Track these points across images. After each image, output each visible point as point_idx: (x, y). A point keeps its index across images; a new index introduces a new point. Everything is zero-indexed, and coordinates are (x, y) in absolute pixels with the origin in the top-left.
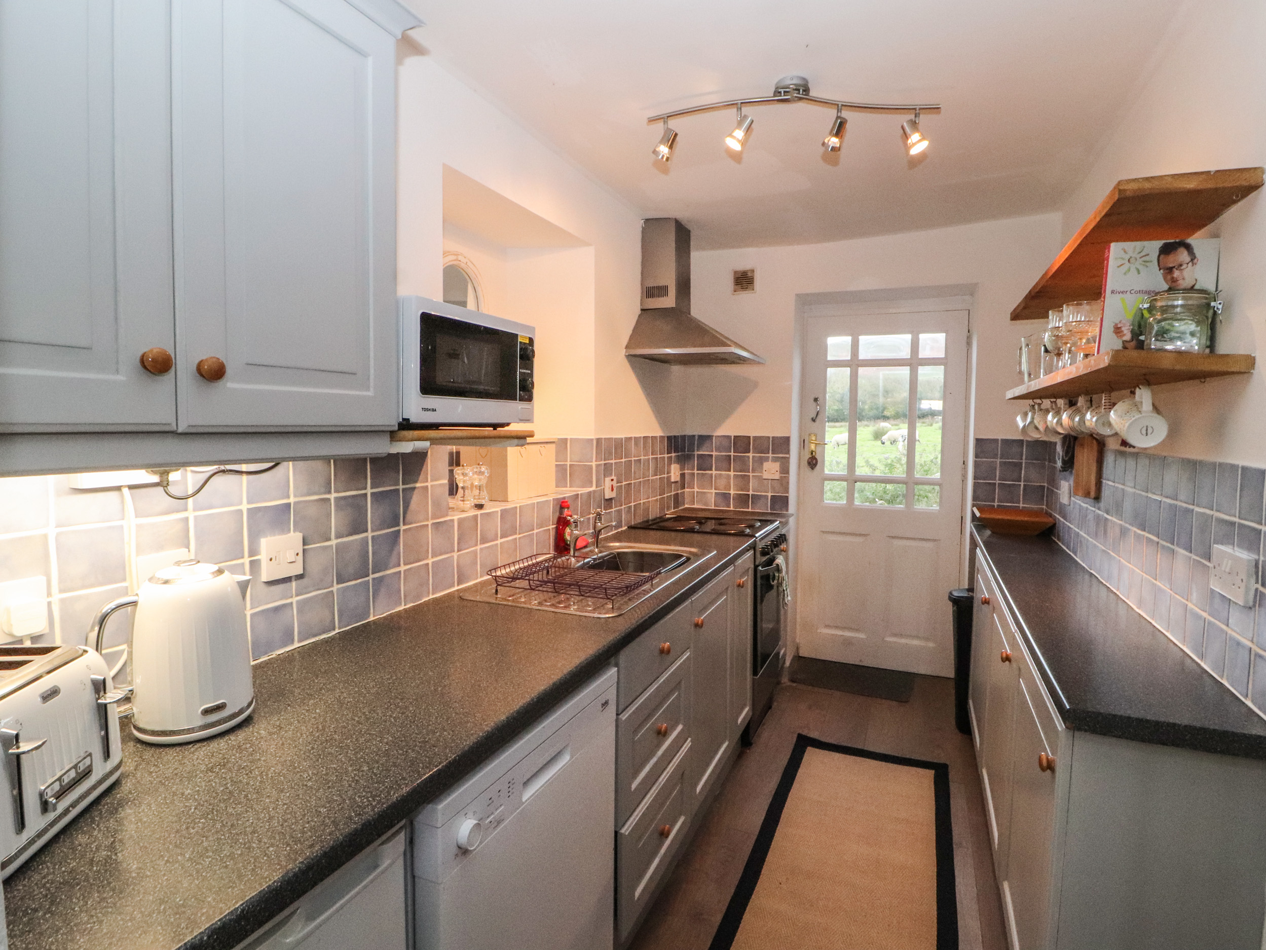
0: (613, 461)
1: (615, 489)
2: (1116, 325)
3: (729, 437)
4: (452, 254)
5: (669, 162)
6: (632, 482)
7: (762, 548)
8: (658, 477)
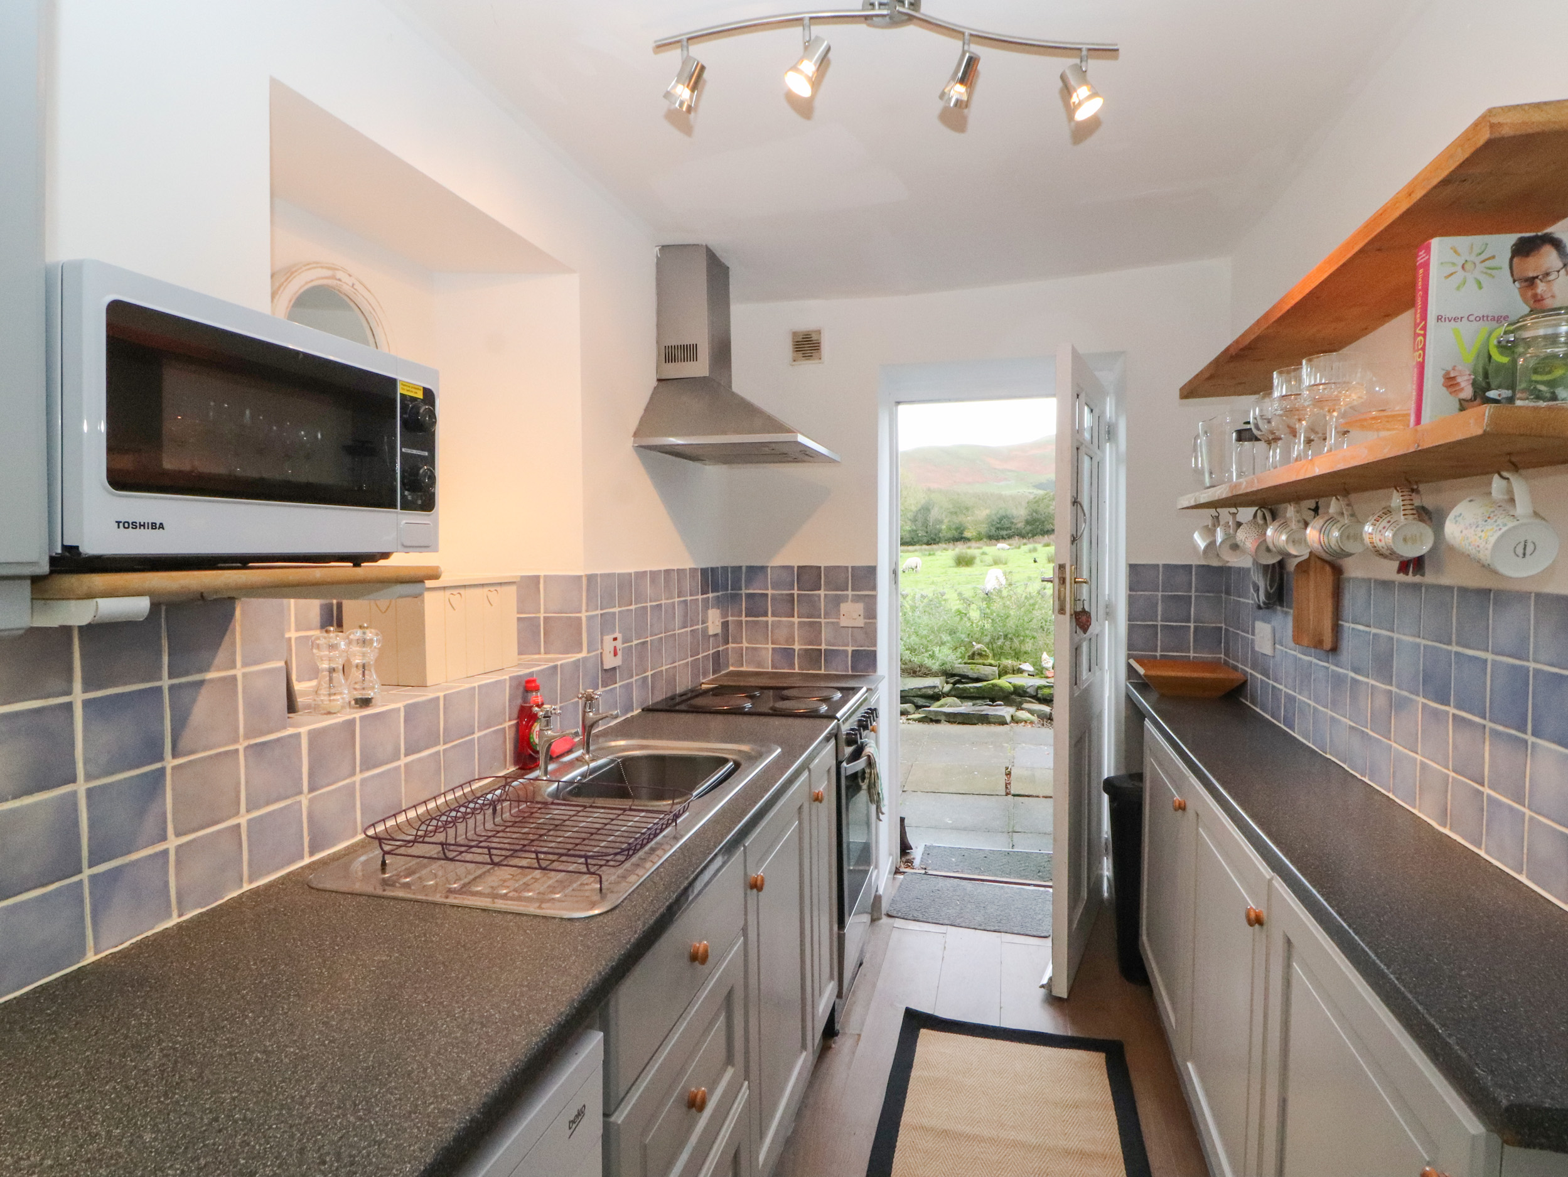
0: (616, 610)
1: (620, 653)
2: (1448, 373)
3: (791, 568)
4: (322, 267)
5: (693, 114)
6: (648, 639)
7: (847, 734)
8: (689, 629)
